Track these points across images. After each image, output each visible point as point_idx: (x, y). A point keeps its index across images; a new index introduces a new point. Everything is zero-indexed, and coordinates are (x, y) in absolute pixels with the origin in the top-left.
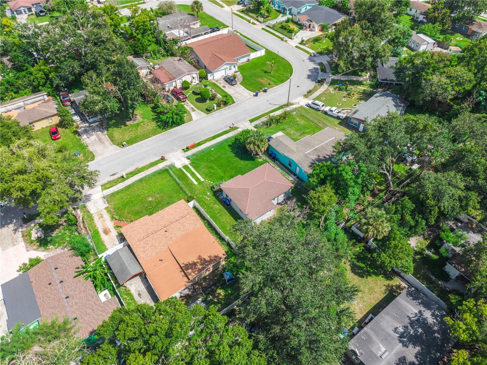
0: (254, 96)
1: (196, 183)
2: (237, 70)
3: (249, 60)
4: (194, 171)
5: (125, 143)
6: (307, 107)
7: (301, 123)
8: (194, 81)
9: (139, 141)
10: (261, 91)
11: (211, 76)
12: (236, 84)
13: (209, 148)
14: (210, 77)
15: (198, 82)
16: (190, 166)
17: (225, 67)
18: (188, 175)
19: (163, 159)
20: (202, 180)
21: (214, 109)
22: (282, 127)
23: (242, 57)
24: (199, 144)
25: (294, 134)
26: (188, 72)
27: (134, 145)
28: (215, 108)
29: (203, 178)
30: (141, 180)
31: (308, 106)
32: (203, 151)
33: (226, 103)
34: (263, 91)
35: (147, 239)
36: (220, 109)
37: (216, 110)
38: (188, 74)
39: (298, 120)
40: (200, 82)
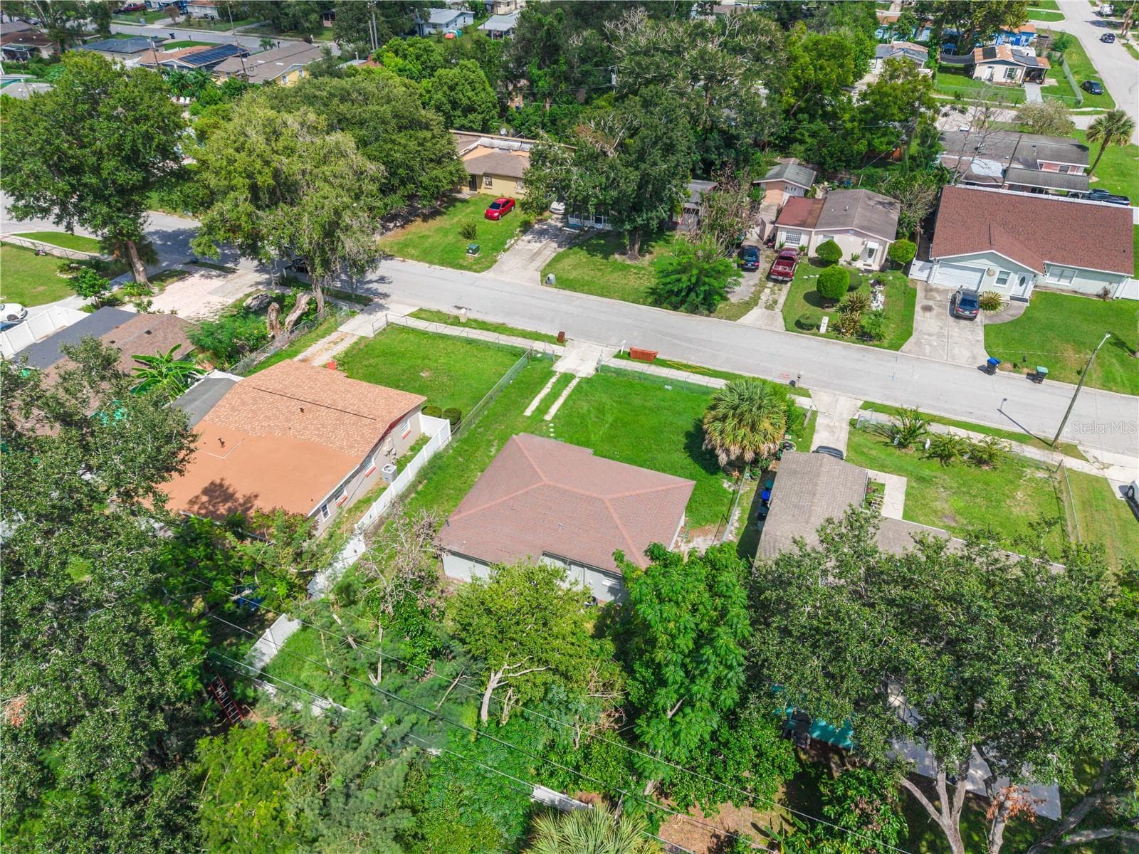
0: (981, 368)
1: (528, 413)
2: (1027, 296)
3: (1106, 293)
4: (566, 393)
5: (552, 276)
6: (1119, 495)
7: (1016, 511)
8: (870, 261)
9: (583, 292)
10: (1026, 370)
11: (921, 269)
12: (971, 319)
13: (666, 381)
14: (917, 271)
15: (876, 267)
16: (574, 383)
17: (984, 263)
18: (546, 390)
19: (561, 339)
20: (548, 417)
21: (818, 327)
22: (926, 472)
23: (1083, 274)
24: (664, 364)
25: (935, 512)
26: (863, 228)
27: (567, 292)
28: (823, 330)
29: (556, 417)
30: (469, 342)
31: (1126, 494)
32: (642, 377)
33: (864, 336)
34: (1028, 374)
35: (267, 396)
36: (837, 338)
37: (822, 336)
38: (857, 234)
39: (1019, 495)
40: (883, 269)
